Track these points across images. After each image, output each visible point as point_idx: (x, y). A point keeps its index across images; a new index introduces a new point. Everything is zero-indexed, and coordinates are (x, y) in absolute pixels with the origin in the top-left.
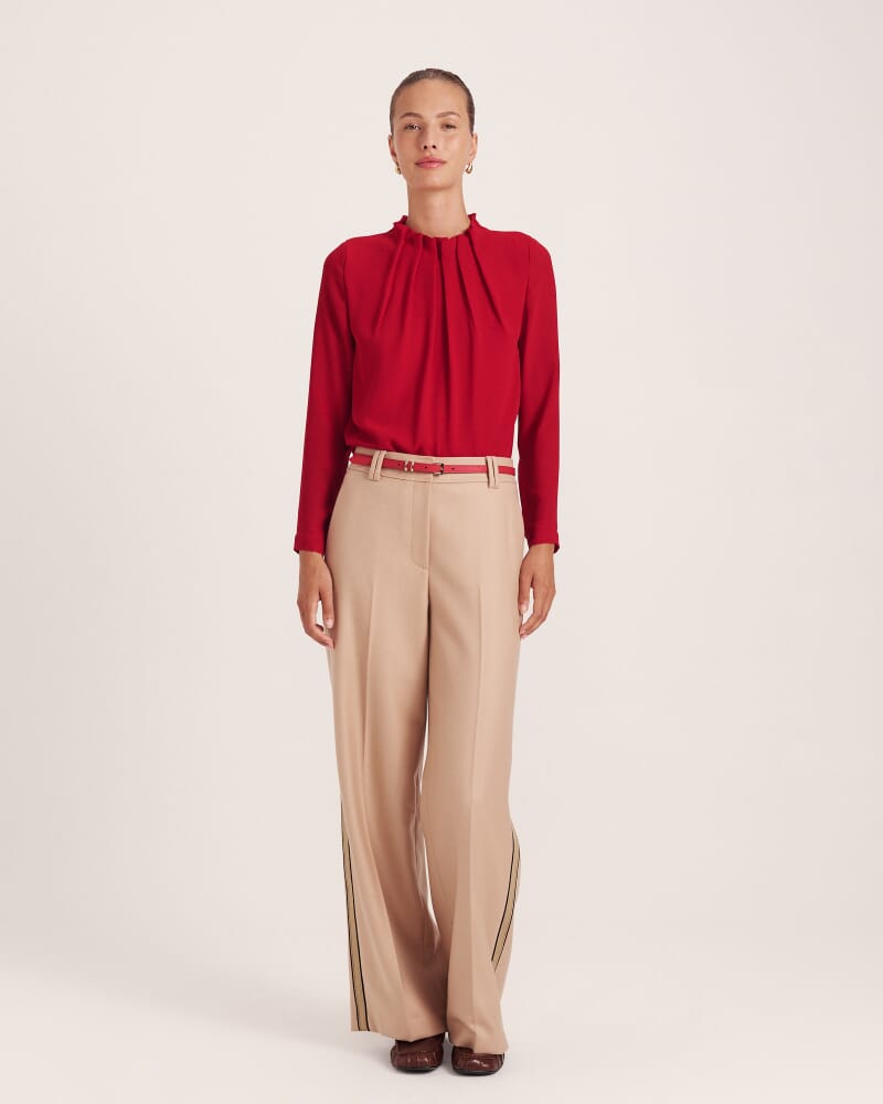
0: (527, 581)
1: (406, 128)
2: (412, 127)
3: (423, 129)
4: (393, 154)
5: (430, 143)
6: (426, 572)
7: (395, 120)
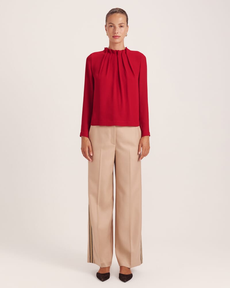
0: (141, 145)
1: (110, 26)
2: (112, 26)
3: (115, 27)
4: (106, 30)
5: (117, 32)
6: (115, 145)
7: (107, 23)
